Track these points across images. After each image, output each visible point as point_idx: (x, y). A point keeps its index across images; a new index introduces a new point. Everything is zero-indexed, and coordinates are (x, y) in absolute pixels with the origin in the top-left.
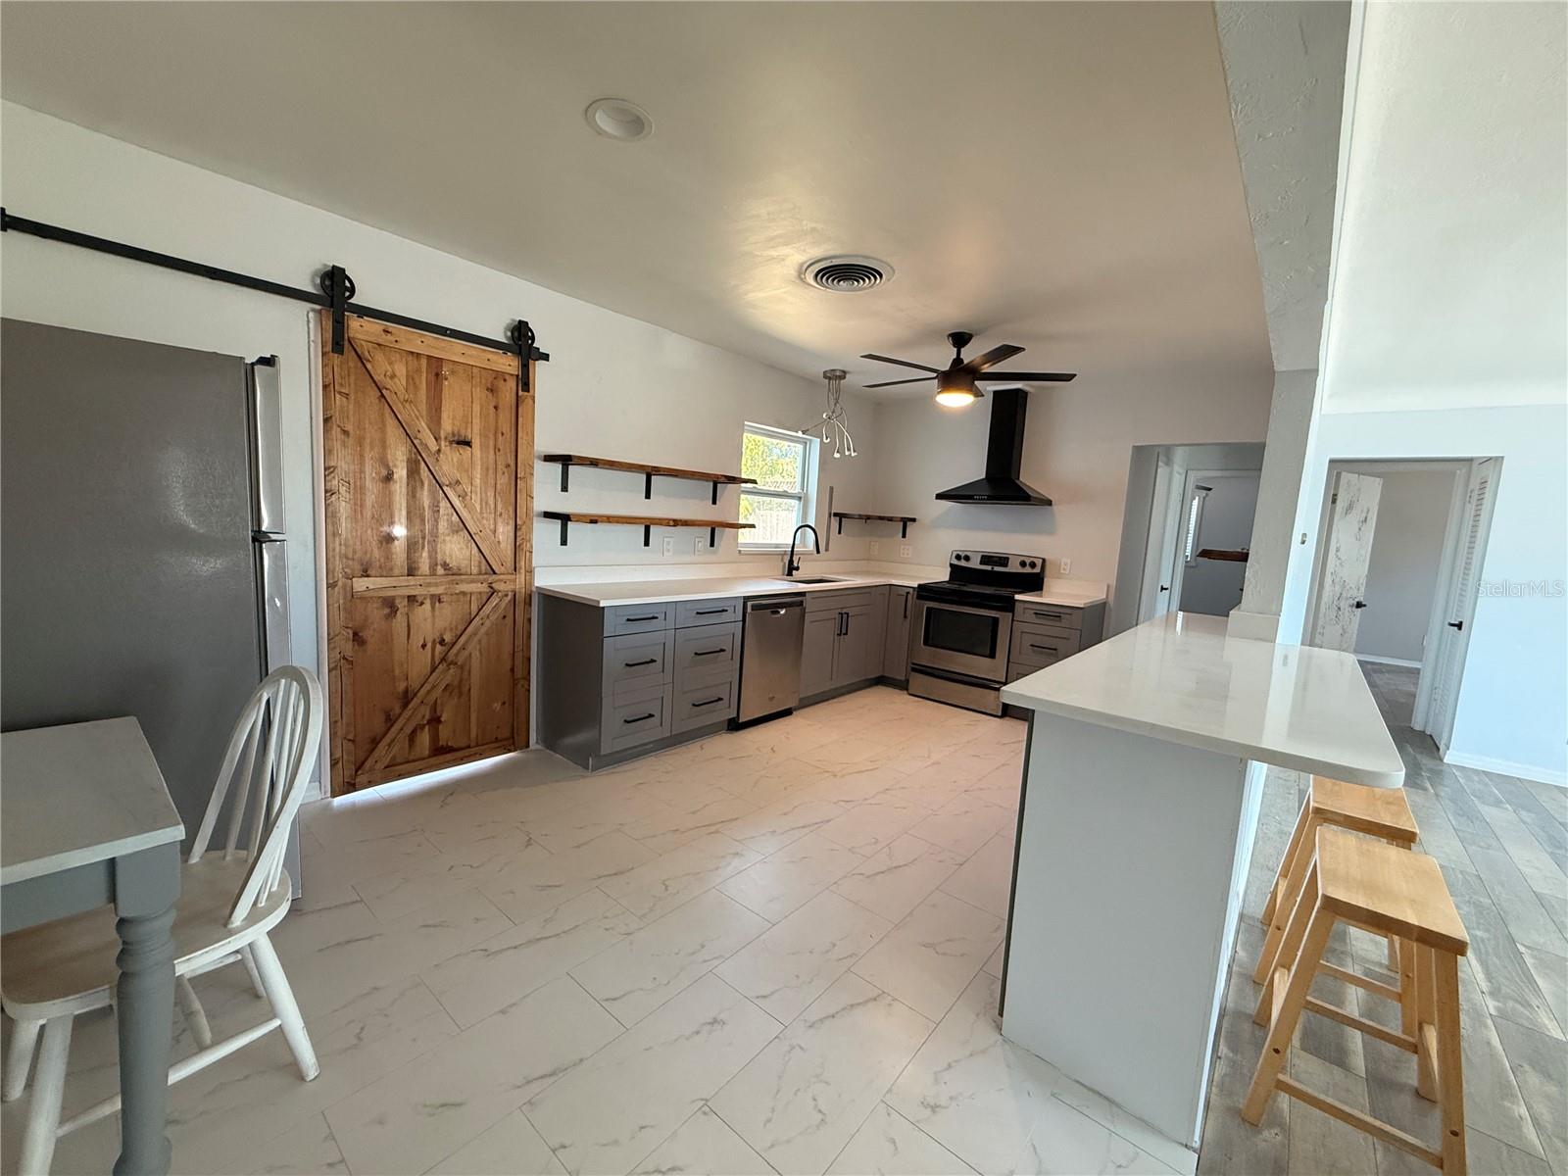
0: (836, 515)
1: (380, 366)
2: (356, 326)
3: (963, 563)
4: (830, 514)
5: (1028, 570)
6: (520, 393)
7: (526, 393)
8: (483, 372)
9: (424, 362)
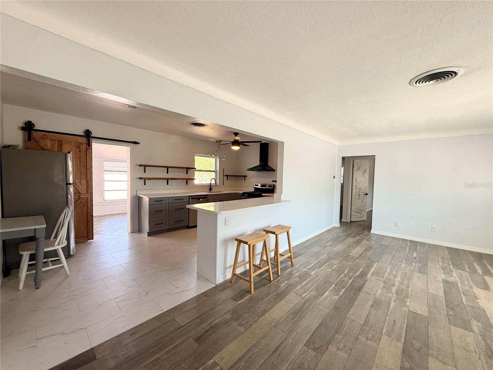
0: (225, 175)
1: (42, 143)
2: (34, 134)
3: (257, 187)
4: (224, 176)
5: (270, 188)
6: (87, 147)
7: (89, 147)
8: (76, 143)
9: (56, 142)
